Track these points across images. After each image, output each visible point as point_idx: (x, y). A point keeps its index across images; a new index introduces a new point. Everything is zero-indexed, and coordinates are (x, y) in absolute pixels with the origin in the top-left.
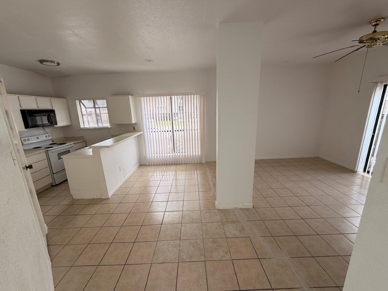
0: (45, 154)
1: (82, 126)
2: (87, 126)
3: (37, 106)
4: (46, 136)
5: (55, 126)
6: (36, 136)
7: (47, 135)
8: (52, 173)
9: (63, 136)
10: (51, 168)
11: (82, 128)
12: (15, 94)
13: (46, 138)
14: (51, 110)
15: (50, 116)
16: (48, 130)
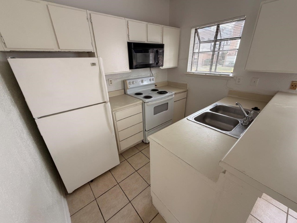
0: (141, 106)
1: (189, 70)
2: (194, 70)
3: (146, 38)
4: (150, 80)
5: (161, 67)
6: (141, 79)
7: (152, 78)
8: (145, 130)
9: (166, 80)
10: (144, 124)
11: (188, 72)
12: (125, 17)
13: (150, 82)
14: (161, 44)
15: (158, 54)
16: (154, 71)
